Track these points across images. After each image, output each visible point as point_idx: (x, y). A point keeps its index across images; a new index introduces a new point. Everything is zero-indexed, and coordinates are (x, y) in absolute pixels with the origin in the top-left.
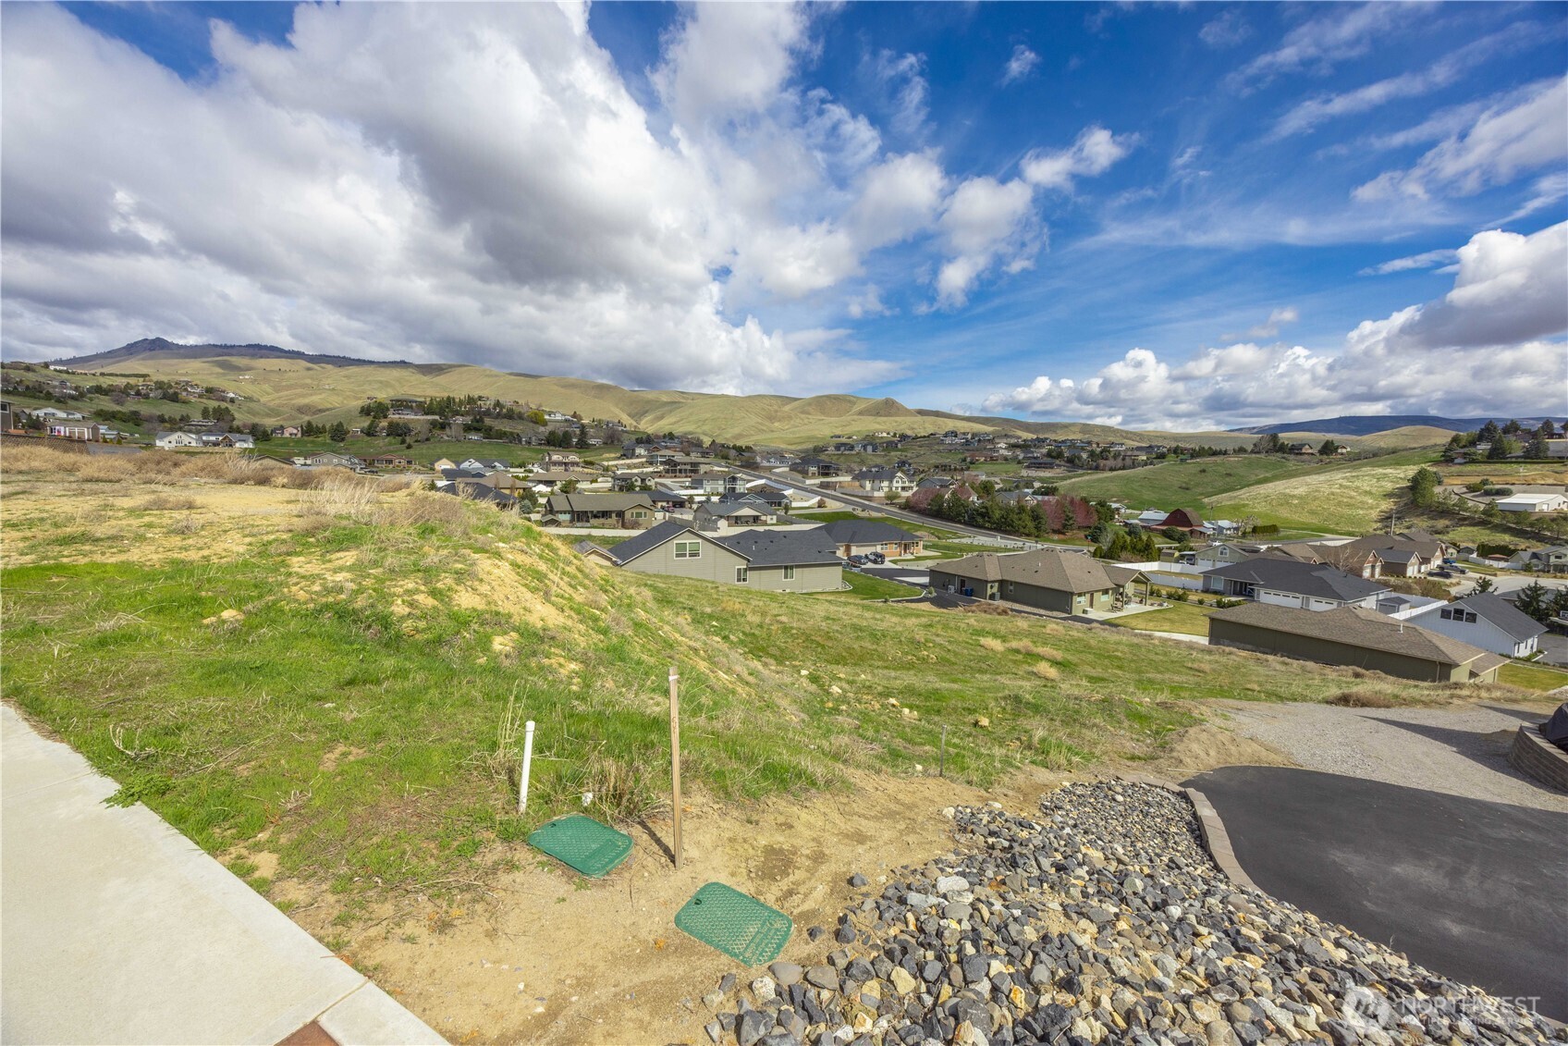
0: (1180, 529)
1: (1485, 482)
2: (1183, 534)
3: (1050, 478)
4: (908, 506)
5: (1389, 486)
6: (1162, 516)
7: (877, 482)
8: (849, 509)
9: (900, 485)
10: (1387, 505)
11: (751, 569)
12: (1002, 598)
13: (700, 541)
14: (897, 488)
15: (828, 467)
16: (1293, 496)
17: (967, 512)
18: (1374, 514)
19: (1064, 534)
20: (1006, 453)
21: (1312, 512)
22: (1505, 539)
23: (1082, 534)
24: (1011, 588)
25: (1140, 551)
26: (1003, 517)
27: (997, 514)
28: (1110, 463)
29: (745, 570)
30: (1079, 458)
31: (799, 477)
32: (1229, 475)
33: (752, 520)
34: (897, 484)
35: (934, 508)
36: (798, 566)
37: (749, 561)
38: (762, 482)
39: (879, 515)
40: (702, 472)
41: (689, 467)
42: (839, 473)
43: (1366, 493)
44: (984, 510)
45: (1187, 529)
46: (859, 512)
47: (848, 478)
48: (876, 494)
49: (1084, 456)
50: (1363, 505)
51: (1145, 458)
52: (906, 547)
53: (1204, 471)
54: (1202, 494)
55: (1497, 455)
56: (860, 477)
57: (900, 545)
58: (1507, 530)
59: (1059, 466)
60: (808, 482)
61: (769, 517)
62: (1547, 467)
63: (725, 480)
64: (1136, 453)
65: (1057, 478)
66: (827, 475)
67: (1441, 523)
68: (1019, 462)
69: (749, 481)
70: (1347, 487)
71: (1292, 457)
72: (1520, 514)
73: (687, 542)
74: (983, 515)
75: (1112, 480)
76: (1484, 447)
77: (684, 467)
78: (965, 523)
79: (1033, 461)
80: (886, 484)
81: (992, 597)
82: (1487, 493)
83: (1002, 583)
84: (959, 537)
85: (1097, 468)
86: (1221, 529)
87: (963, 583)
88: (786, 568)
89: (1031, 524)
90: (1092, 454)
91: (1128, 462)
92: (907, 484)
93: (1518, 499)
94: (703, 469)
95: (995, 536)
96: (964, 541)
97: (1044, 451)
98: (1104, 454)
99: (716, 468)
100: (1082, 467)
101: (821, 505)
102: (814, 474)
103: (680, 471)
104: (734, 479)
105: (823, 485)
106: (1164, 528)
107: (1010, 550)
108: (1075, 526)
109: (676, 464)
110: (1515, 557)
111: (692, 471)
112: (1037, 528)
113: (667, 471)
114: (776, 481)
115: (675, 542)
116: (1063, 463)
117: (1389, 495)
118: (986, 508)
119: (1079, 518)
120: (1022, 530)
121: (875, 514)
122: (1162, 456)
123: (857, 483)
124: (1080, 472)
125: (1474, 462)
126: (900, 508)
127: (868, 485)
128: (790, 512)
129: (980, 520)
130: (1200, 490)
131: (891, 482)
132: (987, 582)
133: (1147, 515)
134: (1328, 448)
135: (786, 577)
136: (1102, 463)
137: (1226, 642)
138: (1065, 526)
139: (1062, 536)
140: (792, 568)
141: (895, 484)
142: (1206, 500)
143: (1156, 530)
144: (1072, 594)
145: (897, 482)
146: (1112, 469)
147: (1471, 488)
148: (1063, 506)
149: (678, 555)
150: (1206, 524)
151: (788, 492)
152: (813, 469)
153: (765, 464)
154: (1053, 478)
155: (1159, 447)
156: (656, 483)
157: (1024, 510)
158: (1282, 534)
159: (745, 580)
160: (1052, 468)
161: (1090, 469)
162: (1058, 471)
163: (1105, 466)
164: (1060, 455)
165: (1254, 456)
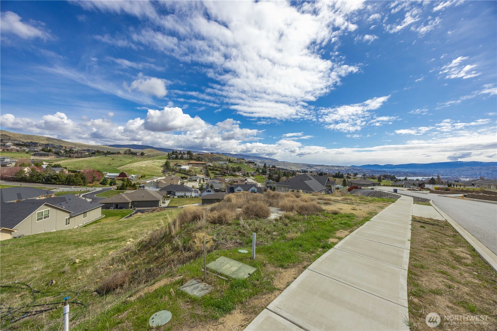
1: (177, 164)
3: (49, 160)
5: (161, 164)
6: (118, 174)
10: (162, 169)
11: (72, 217)
13: (49, 209)
16: (143, 167)
18: (160, 171)
19: (93, 183)
21: (148, 171)
22: (183, 175)
24: (136, 203)
26: (66, 179)
27: (62, 178)
28: (76, 155)
29: (69, 218)
30: (61, 153)
32: (121, 160)
35: (22, 178)
37: (71, 213)
43: (158, 166)
49: (62, 152)
50: (158, 169)
51: (88, 154)
53: (113, 159)
55: (176, 158)
58: (183, 173)
59: (52, 155)
62: (184, 161)
64: (84, 152)
65: (53, 160)
67: (174, 172)
68: (27, 153)
70: (153, 165)
71: (135, 156)
72: (184, 170)
73: (43, 211)
75: (83, 161)
76: (174, 156)
79: (36, 153)
82: (178, 166)
83: (132, 202)
85: (70, 157)
86: (133, 177)
87: (117, 205)
88: (84, 213)
89: (82, 181)
90: (66, 151)
91: (83, 154)
93: (183, 167)
97: (40, 148)
98: (71, 151)
100: (63, 156)
108: (96, 180)
110: (187, 179)
116: (52, 154)
117: (162, 167)
119: (97, 177)
122: (94, 153)
124: (63, 158)
125: (173, 159)
130: (114, 165)
132: (129, 203)
134: (142, 154)
135: (84, 217)
136: (72, 155)
138: (93, 180)
140: (86, 212)
142: (118, 168)
144: (159, 201)
146: (76, 157)
147: (176, 165)
149: (38, 220)
150: (130, 176)
154: (51, 160)
155: (92, 150)
158: (146, 177)
159: (69, 224)
160: (48, 156)
161: (67, 157)
162: (51, 157)
163: (73, 156)
164: (50, 151)
165: (125, 155)
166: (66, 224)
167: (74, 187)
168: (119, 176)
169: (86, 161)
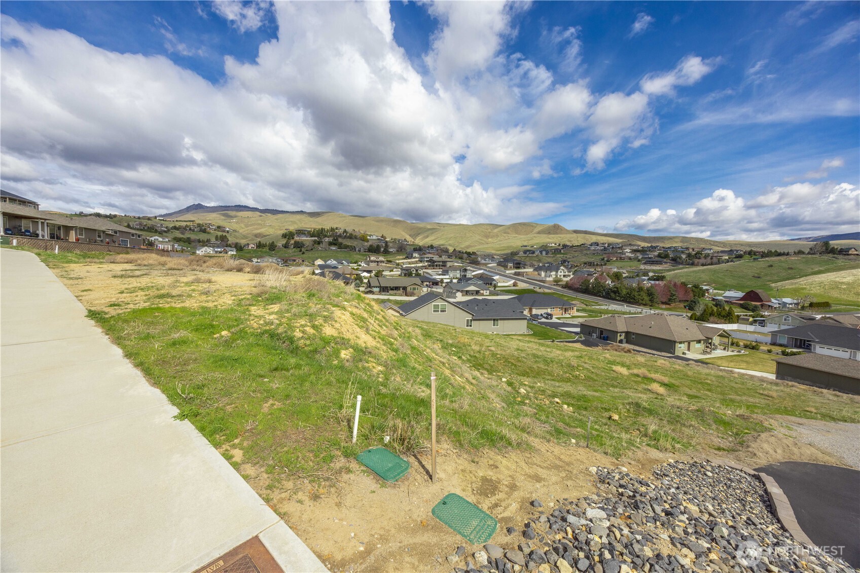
0: (753, 303)
2: (756, 306)
3: (660, 270)
4: (567, 286)
6: (740, 294)
7: (548, 272)
8: (531, 287)
9: (562, 274)
11: (474, 320)
12: (627, 342)
13: (446, 304)
14: (560, 276)
15: (519, 264)
16: (843, 283)
17: (604, 290)
19: (669, 304)
20: (630, 255)
23: (682, 305)
24: (634, 336)
25: (724, 317)
26: (628, 293)
27: (624, 292)
28: (702, 261)
29: (471, 320)
30: (680, 258)
31: (503, 269)
32: (791, 268)
33: (475, 293)
34: (560, 273)
35: (584, 288)
36: (501, 319)
37: (473, 315)
38: (481, 271)
39: (549, 291)
40: (448, 266)
41: (441, 264)
42: (526, 267)
44: (615, 289)
45: (758, 303)
46: (537, 289)
47: (531, 270)
48: (548, 279)
49: (684, 256)
51: (727, 258)
52: (566, 310)
53: (771, 266)
54: (770, 281)
56: (538, 269)
57: (562, 309)
59: (666, 263)
60: (507, 272)
61: (485, 291)
63: (460, 271)
64: (720, 254)
65: (665, 270)
66: (518, 268)
68: (639, 261)
69: (474, 271)
71: (840, 257)
73: (440, 304)
74: (615, 292)
75: (703, 271)
77: (438, 263)
78: (603, 297)
79: (648, 260)
80: (553, 273)
81: (621, 341)
83: (627, 334)
84: (599, 305)
85: (693, 264)
86: (785, 304)
87: (602, 332)
88: (494, 320)
89: (646, 298)
90: (689, 255)
91: (715, 260)
92: (567, 273)
94: (449, 264)
95: (623, 305)
96: (603, 307)
97: (656, 253)
98: (698, 255)
99: (456, 264)
100: (682, 264)
101: (515, 285)
102: (511, 267)
103: (436, 265)
104: (466, 270)
105: (516, 274)
106: (742, 302)
107: (633, 314)
108: (677, 300)
109: (434, 262)
111: (443, 266)
112: (651, 301)
113: (429, 266)
114: (489, 271)
115: (433, 304)
116: (668, 261)
118: (617, 288)
119: (680, 295)
120: (641, 301)
121: (547, 291)
122: (740, 257)
123: (536, 273)
124: (681, 266)
126: (562, 287)
127: (543, 274)
128: (497, 289)
129: (612, 295)
130: (768, 278)
131: (557, 272)
132: (617, 332)
133: (728, 294)
135: (494, 325)
136: (696, 261)
137: (790, 378)
138: (670, 300)
139: (668, 306)
140: (497, 320)
141: (559, 273)
142: (773, 285)
143: (736, 303)
144: (675, 342)
145: (561, 272)
146: (703, 265)
148: (669, 287)
149: (434, 311)
150: (773, 300)
151: (496, 277)
152: (510, 265)
153: (483, 262)
154: (662, 270)
155: (737, 251)
156: (424, 272)
157: (642, 290)
158: (833, 308)
159: (471, 326)
160: (661, 264)
161: (688, 265)
162: (665, 266)
163: (698, 263)
164: (666, 256)
165: (810, 256)
166: (467, 326)
167: (627, 306)
168: (742, 299)
169: (710, 270)
